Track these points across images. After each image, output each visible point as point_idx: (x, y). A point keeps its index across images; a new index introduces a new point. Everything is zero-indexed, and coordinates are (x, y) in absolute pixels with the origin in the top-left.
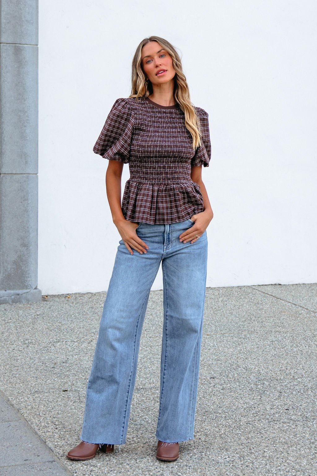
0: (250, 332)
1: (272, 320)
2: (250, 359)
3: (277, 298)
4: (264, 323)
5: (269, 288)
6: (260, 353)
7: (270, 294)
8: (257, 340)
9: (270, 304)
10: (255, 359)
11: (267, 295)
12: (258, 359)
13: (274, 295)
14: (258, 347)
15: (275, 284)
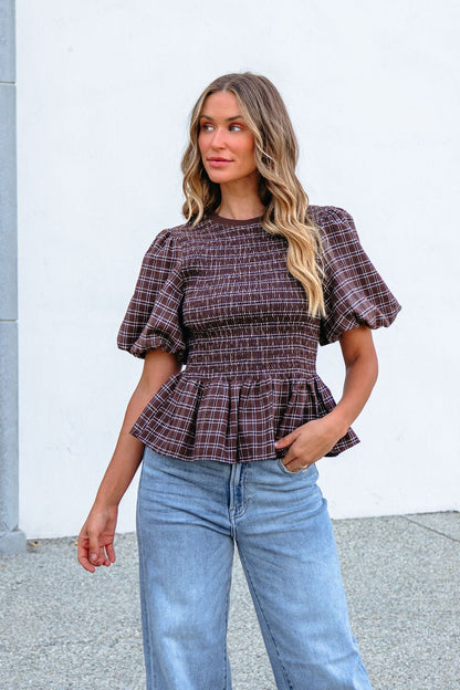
0: (411, 615)
1: (449, 588)
2: (416, 679)
3: (454, 540)
4: (434, 594)
5: (436, 520)
6: (435, 664)
7: (440, 531)
8: (426, 632)
9: (441, 552)
10: (426, 678)
11: (435, 534)
12: (433, 679)
13: (446, 533)
14: (429, 650)
15: (448, 512)
